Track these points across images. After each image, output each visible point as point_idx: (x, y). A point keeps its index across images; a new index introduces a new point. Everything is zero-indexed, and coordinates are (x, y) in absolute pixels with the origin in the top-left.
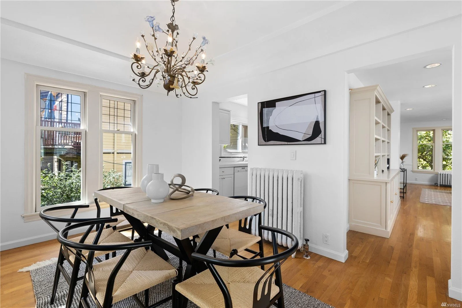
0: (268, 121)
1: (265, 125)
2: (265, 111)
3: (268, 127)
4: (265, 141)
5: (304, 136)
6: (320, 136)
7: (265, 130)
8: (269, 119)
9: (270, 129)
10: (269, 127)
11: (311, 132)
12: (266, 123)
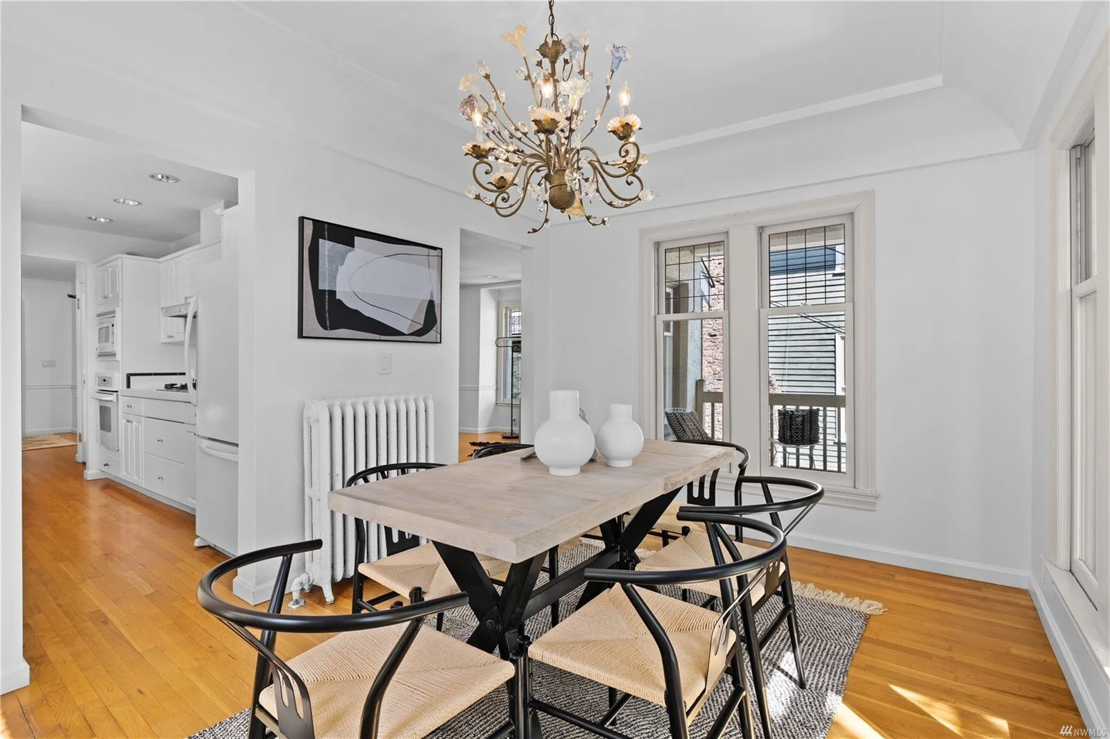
0: (333, 277)
1: (324, 285)
2: (327, 249)
3: (333, 293)
4: (325, 327)
5: (411, 325)
6: (435, 329)
7: (325, 298)
8: (337, 271)
9: (337, 298)
10: (335, 292)
11: (421, 319)
12: (327, 281)
